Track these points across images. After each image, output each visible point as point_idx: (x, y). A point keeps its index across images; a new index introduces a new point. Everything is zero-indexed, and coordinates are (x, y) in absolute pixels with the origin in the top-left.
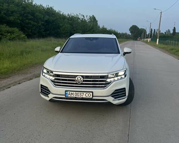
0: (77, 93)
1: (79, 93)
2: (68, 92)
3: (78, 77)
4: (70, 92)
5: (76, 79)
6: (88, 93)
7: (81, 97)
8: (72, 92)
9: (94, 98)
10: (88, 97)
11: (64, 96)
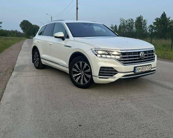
0: (143, 67)
1: (144, 67)
2: (137, 68)
3: (141, 53)
4: (138, 68)
5: (140, 54)
6: (149, 66)
7: (145, 70)
8: (140, 67)
9: (152, 70)
10: (149, 69)
11: (133, 73)
